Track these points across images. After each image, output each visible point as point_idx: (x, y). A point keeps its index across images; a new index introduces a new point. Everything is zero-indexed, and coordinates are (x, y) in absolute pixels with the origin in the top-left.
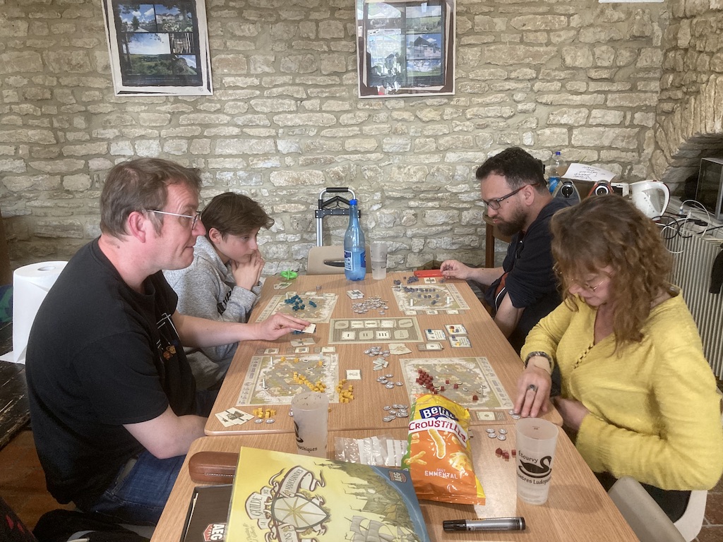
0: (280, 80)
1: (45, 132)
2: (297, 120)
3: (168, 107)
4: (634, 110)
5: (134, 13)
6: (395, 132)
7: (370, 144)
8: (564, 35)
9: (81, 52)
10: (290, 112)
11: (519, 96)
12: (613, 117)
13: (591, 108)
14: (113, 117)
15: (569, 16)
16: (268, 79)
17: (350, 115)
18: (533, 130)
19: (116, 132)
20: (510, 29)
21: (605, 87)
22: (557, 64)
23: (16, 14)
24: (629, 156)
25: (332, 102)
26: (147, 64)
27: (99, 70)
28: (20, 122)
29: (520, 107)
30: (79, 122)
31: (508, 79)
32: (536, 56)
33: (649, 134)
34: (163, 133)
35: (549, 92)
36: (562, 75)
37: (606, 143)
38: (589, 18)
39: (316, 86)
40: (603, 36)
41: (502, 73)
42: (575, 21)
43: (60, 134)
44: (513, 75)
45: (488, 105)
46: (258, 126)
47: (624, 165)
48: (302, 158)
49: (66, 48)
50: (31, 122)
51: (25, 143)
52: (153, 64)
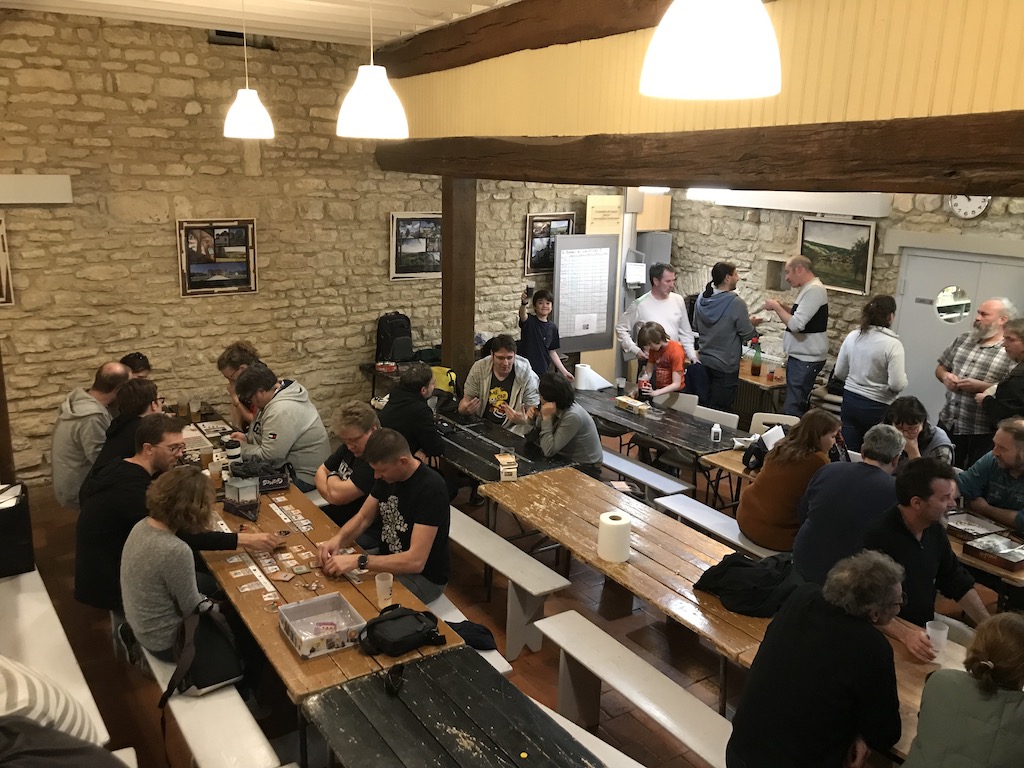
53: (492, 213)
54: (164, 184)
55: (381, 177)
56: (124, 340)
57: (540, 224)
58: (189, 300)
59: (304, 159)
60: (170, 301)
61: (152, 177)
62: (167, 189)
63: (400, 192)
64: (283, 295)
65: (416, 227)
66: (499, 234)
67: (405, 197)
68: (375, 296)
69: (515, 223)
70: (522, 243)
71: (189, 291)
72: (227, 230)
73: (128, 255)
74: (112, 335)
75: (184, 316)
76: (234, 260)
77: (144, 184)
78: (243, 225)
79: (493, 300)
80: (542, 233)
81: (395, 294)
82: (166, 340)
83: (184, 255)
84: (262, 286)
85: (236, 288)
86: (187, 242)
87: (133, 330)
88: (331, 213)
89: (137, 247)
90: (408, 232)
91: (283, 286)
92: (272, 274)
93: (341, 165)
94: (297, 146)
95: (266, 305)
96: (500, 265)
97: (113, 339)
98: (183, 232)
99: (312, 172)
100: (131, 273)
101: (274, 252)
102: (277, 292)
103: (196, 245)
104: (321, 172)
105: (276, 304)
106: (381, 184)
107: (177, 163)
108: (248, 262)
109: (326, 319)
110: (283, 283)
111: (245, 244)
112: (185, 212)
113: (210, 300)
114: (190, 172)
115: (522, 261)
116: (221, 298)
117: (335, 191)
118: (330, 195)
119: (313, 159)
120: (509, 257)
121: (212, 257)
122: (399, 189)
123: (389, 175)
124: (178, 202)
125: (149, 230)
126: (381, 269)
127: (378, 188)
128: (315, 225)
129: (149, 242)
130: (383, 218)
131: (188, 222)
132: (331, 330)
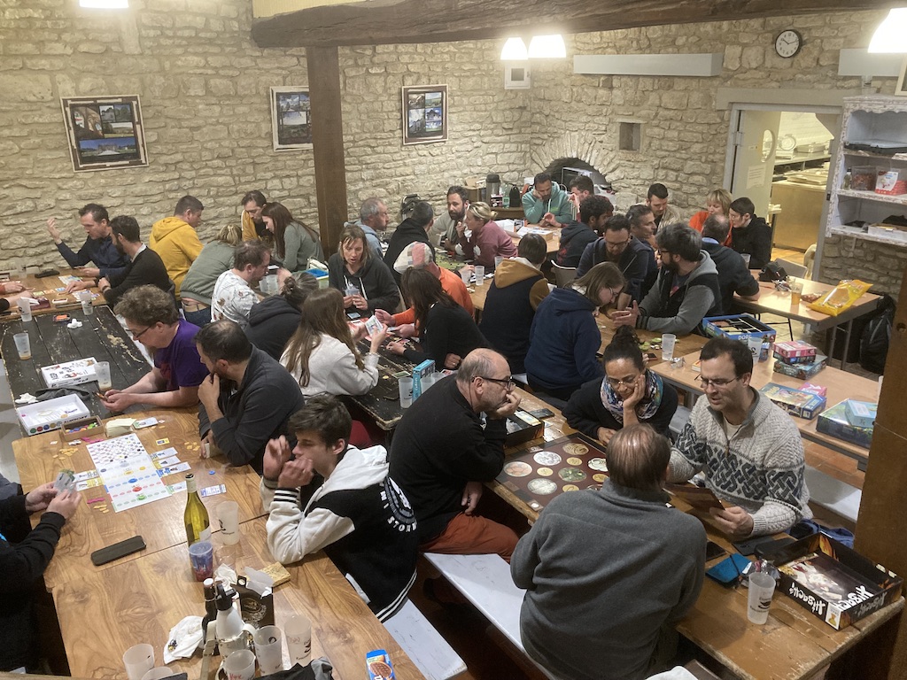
0: (364, 136)
1: (228, 178)
2: (373, 159)
3: (303, 157)
4: (521, 143)
5: (288, 100)
6: (421, 163)
7: (408, 170)
8: (492, 106)
9: (254, 125)
10: (368, 155)
11: (474, 139)
12: (513, 147)
13: (505, 143)
14: (269, 165)
15: (493, 96)
16: (357, 136)
17: (398, 155)
18: (481, 157)
19: (271, 174)
20: (470, 104)
21: (510, 132)
22: (489, 122)
23: (213, 102)
24: (521, 167)
25: (389, 147)
26: (292, 131)
27: (263, 135)
28: (212, 173)
29: (475, 145)
30: (250, 169)
31: (470, 130)
32: (481, 117)
33: (528, 155)
34: (300, 173)
35: (487, 136)
36: (492, 126)
37: (511, 161)
38: (501, 98)
39: (381, 139)
40: (508, 106)
41: (467, 127)
42: (496, 99)
43: (237, 178)
44: (472, 128)
45: (461, 144)
46: (352, 164)
47: (519, 172)
48: (374, 182)
49: (243, 123)
50: (219, 172)
51: (214, 186)
52: (296, 130)
53: (368, 86)
54: (44, 63)
55: (258, 54)
56: (21, 213)
57: (415, 96)
58: (81, 175)
59: (182, 38)
60: (63, 175)
61: (31, 56)
62: (47, 67)
63: (278, 68)
64: (173, 168)
65: (295, 100)
66: (377, 106)
67: (284, 72)
68: (261, 167)
69: (391, 95)
70: (399, 114)
71: (81, 166)
72: (112, 107)
73: (16, 132)
74: (9, 208)
75: (79, 189)
76: (122, 136)
77: (24, 64)
78: (128, 102)
79: (375, 169)
80: (417, 104)
81: (280, 164)
82: (62, 212)
83: (72, 132)
84: (152, 159)
85: (128, 162)
86: (74, 120)
87: (30, 203)
88: (212, 89)
89: (24, 124)
90: (288, 106)
91: (171, 159)
92: (160, 148)
93: (219, 42)
94: (174, 24)
95: (157, 177)
96: (379, 135)
97: (9, 212)
98: (68, 109)
99: (190, 50)
100: (22, 149)
101: (160, 127)
102: (166, 165)
103: (82, 121)
104: (200, 50)
105: (166, 176)
106: (258, 61)
107: (57, 41)
108: (136, 138)
109: (215, 189)
110: (172, 157)
111: (131, 119)
112: (68, 90)
113: (103, 173)
114: (69, 51)
115: (400, 131)
116: (113, 172)
117: (216, 68)
118: (210, 72)
119: (191, 37)
120: (387, 127)
121: (100, 133)
122: (276, 65)
123: (266, 52)
124: (61, 80)
125: (34, 107)
126: (265, 142)
127: (257, 64)
128: (198, 101)
129: (36, 119)
130: (263, 92)
131: (73, 100)
132: (222, 199)
